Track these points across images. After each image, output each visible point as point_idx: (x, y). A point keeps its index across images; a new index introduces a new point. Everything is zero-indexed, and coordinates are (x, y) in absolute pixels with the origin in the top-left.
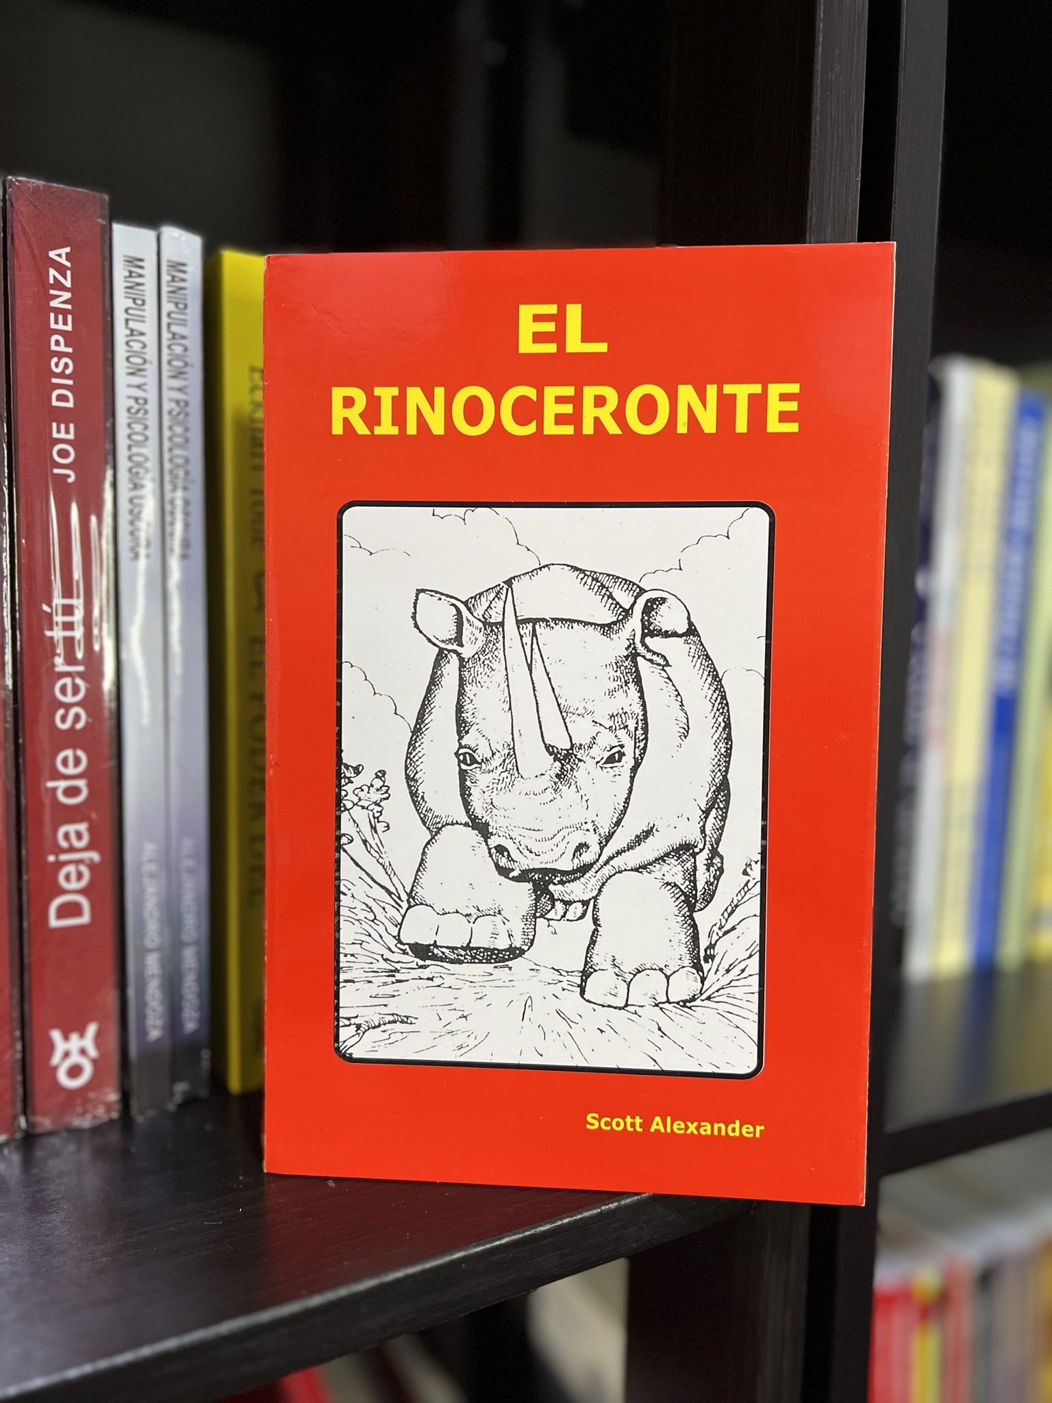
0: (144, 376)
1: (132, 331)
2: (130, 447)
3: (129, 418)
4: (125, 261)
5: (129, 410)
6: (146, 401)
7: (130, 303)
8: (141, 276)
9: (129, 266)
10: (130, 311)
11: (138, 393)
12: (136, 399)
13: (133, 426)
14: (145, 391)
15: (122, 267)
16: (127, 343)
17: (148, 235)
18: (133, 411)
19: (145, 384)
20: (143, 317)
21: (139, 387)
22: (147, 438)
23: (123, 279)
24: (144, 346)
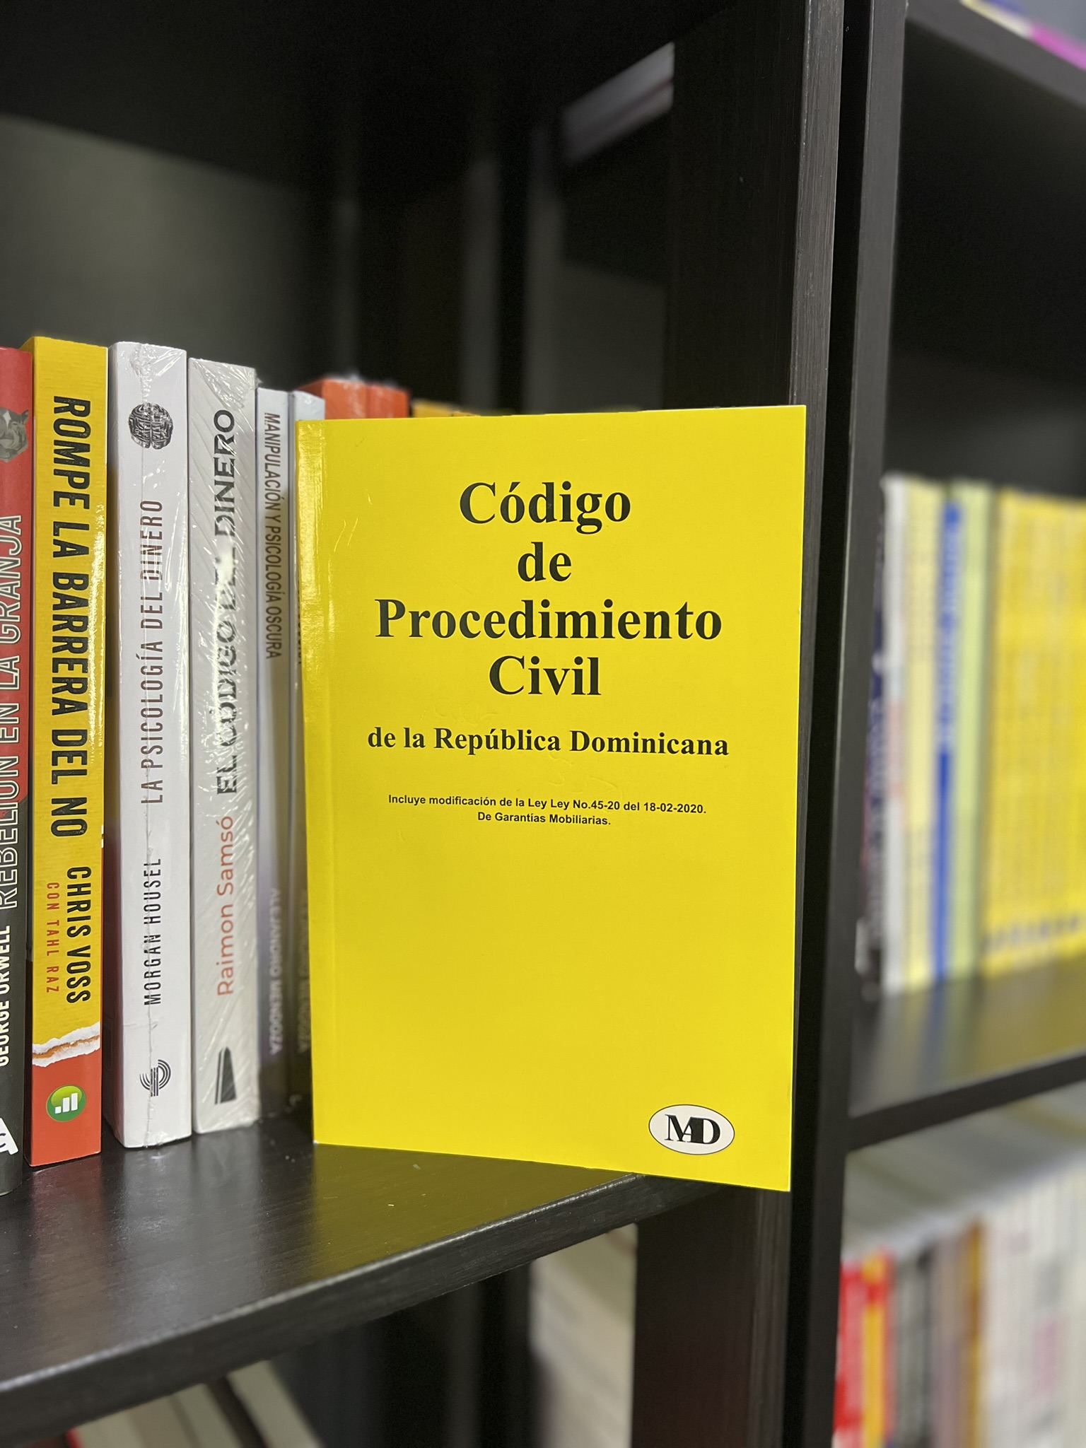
0: (279, 509)
1: (270, 473)
2: (267, 567)
3: (267, 543)
4: (266, 417)
5: (267, 538)
6: (279, 528)
7: (269, 451)
8: (277, 429)
9: (268, 421)
10: (269, 458)
11: (275, 523)
12: (273, 528)
13: (269, 550)
14: (279, 521)
15: (264, 422)
16: (266, 483)
17: (282, 395)
18: (270, 538)
19: (279, 516)
20: (279, 462)
21: (274, 518)
22: (280, 560)
23: (264, 432)
24: (279, 485)
